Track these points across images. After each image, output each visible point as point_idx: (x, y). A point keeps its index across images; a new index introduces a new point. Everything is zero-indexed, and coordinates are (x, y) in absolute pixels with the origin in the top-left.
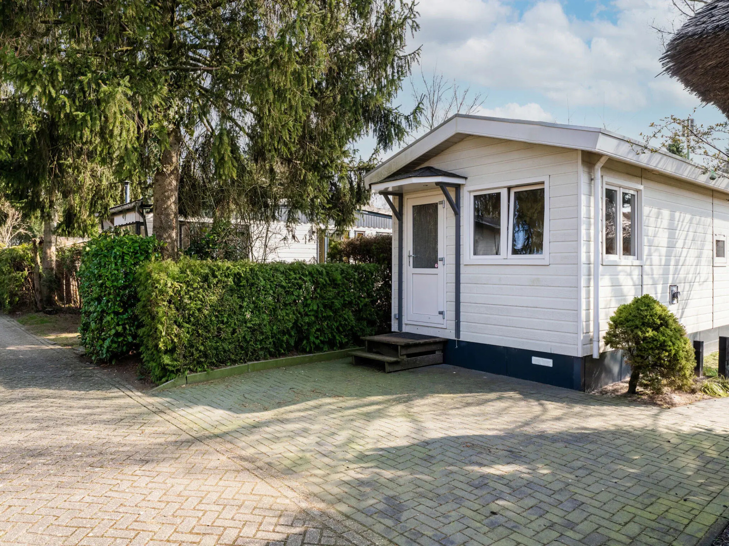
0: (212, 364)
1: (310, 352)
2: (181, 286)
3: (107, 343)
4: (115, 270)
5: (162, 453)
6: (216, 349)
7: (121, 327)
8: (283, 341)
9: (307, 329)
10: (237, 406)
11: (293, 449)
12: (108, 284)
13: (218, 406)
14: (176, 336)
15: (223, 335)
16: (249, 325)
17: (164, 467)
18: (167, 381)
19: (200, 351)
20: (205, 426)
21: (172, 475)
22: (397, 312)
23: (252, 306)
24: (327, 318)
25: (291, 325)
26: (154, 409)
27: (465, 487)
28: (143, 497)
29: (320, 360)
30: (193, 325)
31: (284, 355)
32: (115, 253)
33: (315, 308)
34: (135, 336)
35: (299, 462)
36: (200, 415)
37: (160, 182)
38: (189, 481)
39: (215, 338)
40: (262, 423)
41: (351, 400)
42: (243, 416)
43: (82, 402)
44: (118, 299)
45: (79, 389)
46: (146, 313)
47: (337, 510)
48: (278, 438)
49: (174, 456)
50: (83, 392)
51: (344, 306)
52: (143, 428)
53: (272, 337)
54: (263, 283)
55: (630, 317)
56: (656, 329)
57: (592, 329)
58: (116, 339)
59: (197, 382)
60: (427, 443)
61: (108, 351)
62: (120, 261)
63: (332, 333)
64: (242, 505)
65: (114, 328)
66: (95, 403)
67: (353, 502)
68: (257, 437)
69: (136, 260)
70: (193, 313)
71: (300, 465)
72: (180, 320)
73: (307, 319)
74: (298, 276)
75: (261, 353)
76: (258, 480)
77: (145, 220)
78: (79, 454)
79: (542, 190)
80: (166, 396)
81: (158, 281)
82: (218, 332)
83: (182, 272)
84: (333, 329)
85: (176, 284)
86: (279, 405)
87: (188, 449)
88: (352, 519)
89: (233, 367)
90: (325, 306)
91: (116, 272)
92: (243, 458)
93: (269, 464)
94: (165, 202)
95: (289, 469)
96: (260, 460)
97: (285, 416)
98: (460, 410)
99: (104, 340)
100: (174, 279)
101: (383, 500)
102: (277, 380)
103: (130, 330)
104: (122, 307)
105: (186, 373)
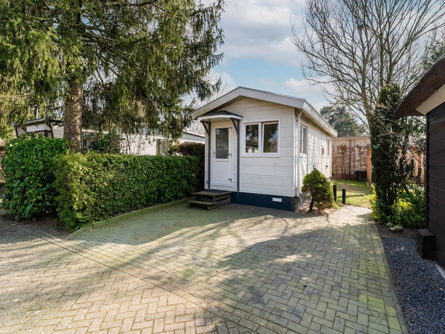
0: (110, 215)
1: (165, 203)
2: (89, 170)
3: (29, 208)
4: (36, 159)
5: (90, 284)
6: (113, 206)
7: (41, 196)
8: (151, 198)
9: (164, 191)
10: (132, 240)
11: (180, 265)
12: (30, 168)
13: (120, 242)
14: (86, 200)
15: (117, 198)
16: (132, 190)
17: (96, 297)
18: (79, 228)
19: (102, 208)
20: (116, 257)
21: (104, 302)
22: (207, 180)
23: (134, 179)
24: (174, 184)
25: (156, 189)
26: (73, 250)
27: (282, 272)
28: (86, 329)
29: (171, 206)
30: (97, 193)
31: (152, 205)
32: (36, 148)
33: (168, 179)
34: (52, 202)
35: (188, 273)
36: (110, 250)
37: (69, 106)
38: (119, 305)
39: (112, 200)
40: (154, 250)
41: (197, 228)
42: (140, 246)
43: (11, 252)
44: (38, 178)
45: (6, 242)
46: (62, 187)
47: (226, 304)
48: (168, 259)
49: (100, 285)
50: (10, 244)
51: (182, 177)
52: (68, 266)
53: (146, 196)
54: (140, 167)
55: (312, 179)
56: (322, 184)
57: (297, 185)
58: (36, 205)
59: (101, 227)
60: (249, 249)
61: (30, 213)
62: (40, 153)
63: (176, 192)
64: (165, 316)
65: (36, 197)
66: (23, 252)
67: (232, 296)
68: (154, 260)
69: (52, 153)
70: (98, 185)
71: (189, 275)
72: (89, 190)
73: (164, 185)
74: (159, 163)
75: (140, 205)
76: (168, 293)
77: (52, 130)
78: (17, 300)
79: (277, 124)
80: (80, 239)
81: (72, 167)
82: (114, 196)
83: (89, 161)
84: (176, 190)
85: (85, 168)
86: (159, 236)
87: (109, 278)
88: (238, 309)
89: (123, 215)
90: (173, 178)
91: (37, 161)
92: (152, 278)
93: (170, 278)
94: (73, 118)
95: (184, 280)
96: (163, 277)
97: (165, 243)
98: (254, 227)
99: (26, 206)
100: (84, 165)
101: (248, 291)
102: (151, 220)
103: (48, 198)
104: (41, 183)
105: (93, 222)
